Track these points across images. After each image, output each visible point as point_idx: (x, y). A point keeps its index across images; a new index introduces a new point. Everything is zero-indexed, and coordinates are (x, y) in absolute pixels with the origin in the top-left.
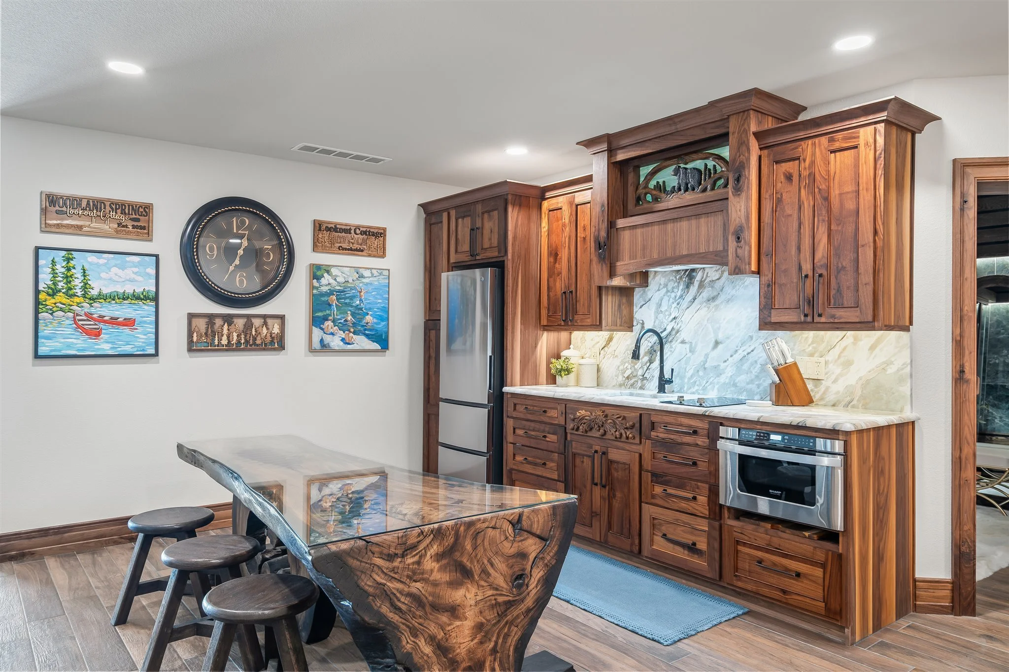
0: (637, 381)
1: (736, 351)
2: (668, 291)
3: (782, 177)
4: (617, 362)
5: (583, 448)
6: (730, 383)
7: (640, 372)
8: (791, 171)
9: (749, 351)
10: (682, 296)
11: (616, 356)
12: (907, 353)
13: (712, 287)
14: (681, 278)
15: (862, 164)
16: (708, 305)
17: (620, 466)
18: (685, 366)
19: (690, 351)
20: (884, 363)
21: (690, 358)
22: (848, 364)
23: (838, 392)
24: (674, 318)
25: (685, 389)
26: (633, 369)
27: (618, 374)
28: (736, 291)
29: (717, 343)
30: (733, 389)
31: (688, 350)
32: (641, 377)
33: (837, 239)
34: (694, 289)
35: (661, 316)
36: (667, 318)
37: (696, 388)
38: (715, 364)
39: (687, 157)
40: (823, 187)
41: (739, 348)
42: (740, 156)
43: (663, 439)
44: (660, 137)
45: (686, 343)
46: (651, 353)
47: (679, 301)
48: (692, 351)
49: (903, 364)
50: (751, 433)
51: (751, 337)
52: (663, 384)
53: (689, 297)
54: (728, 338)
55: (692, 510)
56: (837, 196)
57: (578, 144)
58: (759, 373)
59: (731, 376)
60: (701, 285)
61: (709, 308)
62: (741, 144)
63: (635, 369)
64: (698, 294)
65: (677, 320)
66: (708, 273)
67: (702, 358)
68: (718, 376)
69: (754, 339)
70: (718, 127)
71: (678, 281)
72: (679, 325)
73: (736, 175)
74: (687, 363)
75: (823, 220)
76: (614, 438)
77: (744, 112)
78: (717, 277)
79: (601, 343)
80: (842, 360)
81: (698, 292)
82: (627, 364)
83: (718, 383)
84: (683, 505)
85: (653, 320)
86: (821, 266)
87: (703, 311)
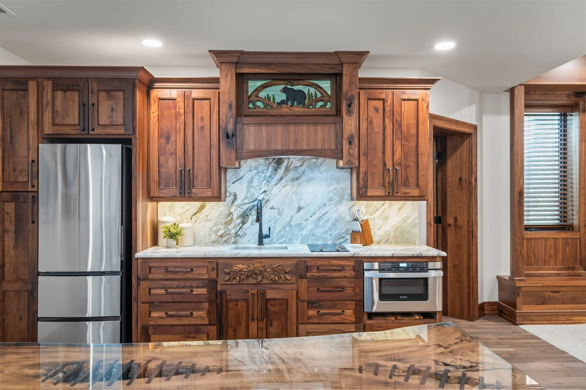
0: (230, 238)
1: (315, 213)
2: (258, 172)
3: (372, 108)
4: (210, 224)
5: (239, 294)
6: (310, 234)
7: (233, 231)
8: (378, 106)
9: (324, 213)
10: (271, 176)
11: (209, 220)
12: (417, 211)
13: (296, 171)
14: (270, 163)
15: (420, 110)
16: (293, 183)
17: (277, 301)
18: (274, 225)
19: (278, 214)
20: (405, 217)
21: (278, 219)
22: (386, 218)
23: (381, 235)
24: (265, 192)
25: (274, 241)
26: (226, 229)
27: (211, 234)
28: (314, 174)
29: (300, 209)
30: (312, 238)
31: (276, 214)
32: (234, 235)
33: (406, 149)
34: (281, 172)
35: (252, 190)
36: (258, 191)
37: (284, 239)
38: (299, 222)
39: (294, 82)
40: (399, 119)
41: (316, 211)
42: (351, 91)
43: (318, 277)
44: (284, 64)
45: (274, 209)
46: (243, 217)
47: (268, 179)
48: (280, 214)
49: (415, 218)
50: (387, 264)
51: (325, 204)
52: (261, 239)
53: (277, 177)
54: (308, 205)
55: (341, 320)
56: (406, 125)
57: (210, 51)
58: (331, 227)
59: (311, 230)
60: (287, 169)
61: (293, 185)
62: (352, 83)
63: (228, 229)
64: (285, 176)
65: (267, 193)
66: (292, 162)
67: (288, 219)
68: (301, 230)
69: (327, 205)
70: (332, 68)
71: (267, 165)
72: (268, 197)
73: (349, 102)
74: (276, 222)
75: (399, 138)
76: (271, 282)
77: (354, 63)
78: (300, 164)
79: (192, 210)
80: (383, 216)
81: (284, 174)
82: (220, 226)
83: (301, 235)
84: (336, 318)
85: (245, 193)
86: (398, 164)
87: (289, 187)
